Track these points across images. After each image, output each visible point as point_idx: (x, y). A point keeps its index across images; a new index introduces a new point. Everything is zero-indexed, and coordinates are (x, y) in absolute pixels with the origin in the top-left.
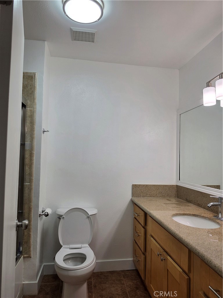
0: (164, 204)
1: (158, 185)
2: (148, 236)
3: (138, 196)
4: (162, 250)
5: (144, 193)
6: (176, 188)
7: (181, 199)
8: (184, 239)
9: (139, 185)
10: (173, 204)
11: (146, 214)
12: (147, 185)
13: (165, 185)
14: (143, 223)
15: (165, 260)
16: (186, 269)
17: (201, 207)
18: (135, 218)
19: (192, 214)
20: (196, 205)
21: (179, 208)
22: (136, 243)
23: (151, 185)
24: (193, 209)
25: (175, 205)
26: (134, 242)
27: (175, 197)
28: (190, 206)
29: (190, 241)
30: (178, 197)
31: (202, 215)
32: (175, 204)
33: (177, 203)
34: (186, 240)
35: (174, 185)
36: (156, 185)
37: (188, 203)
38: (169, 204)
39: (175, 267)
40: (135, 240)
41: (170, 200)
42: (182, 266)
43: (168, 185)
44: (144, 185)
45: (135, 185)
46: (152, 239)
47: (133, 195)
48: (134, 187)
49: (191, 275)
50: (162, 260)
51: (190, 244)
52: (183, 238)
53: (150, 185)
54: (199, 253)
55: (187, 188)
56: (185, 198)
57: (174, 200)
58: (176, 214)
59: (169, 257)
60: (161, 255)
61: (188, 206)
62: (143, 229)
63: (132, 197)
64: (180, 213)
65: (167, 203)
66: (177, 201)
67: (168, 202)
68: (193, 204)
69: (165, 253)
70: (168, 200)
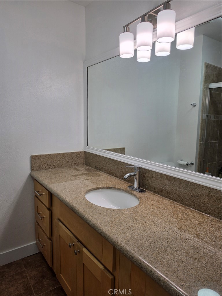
0: (73, 176)
1: (64, 153)
2: (55, 220)
3: (39, 169)
4: (75, 240)
5: (46, 164)
6: (83, 155)
7: (89, 166)
8: (108, 235)
9: (40, 156)
10: (82, 175)
11: (51, 195)
12: (50, 155)
13: (72, 153)
14: (47, 204)
15: (80, 252)
16: (110, 268)
17: (113, 175)
18: (36, 196)
19: (106, 187)
20: (106, 173)
21: (91, 180)
22: (39, 224)
23: (56, 154)
24: (104, 179)
25: (84, 177)
26: (37, 223)
27: (83, 165)
28: (101, 175)
29: (117, 236)
30: (86, 164)
31: (117, 187)
32: (85, 174)
33: (87, 172)
34: (111, 237)
35: (82, 152)
36: (61, 154)
37: (98, 171)
38: (78, 175)
39: (95, 263)
40: (37, 221)
41: (78, 170)
42: (103, 262)
43: (75, 152)
44: (47, 155)
45: (35, 156)
46: (61, 224)
47: (32, 168)
48: (34, 159)
49: (116, 274)
50: (76, 254)
51: (118, 243)
52: (107, 233)
53: (54, 154)
54: (132, 257)
55: (97, 155)
56: (94, 165)
57: (82, 169)
58: (89, 190)
59: (85, 250)
60: (74, 245)
61: (99, 175)
62: (47, 212)
63: (31, 171)
64: (93, 188)
65: (75, 175)
66: (86, 170)
67: (76, 173)
68: (104, 172)
69: (79, 244)
70: (76, 169)
